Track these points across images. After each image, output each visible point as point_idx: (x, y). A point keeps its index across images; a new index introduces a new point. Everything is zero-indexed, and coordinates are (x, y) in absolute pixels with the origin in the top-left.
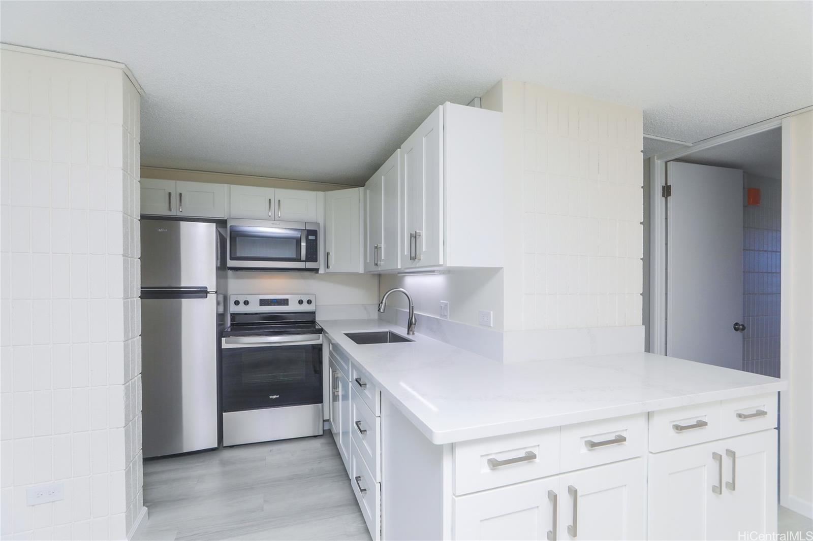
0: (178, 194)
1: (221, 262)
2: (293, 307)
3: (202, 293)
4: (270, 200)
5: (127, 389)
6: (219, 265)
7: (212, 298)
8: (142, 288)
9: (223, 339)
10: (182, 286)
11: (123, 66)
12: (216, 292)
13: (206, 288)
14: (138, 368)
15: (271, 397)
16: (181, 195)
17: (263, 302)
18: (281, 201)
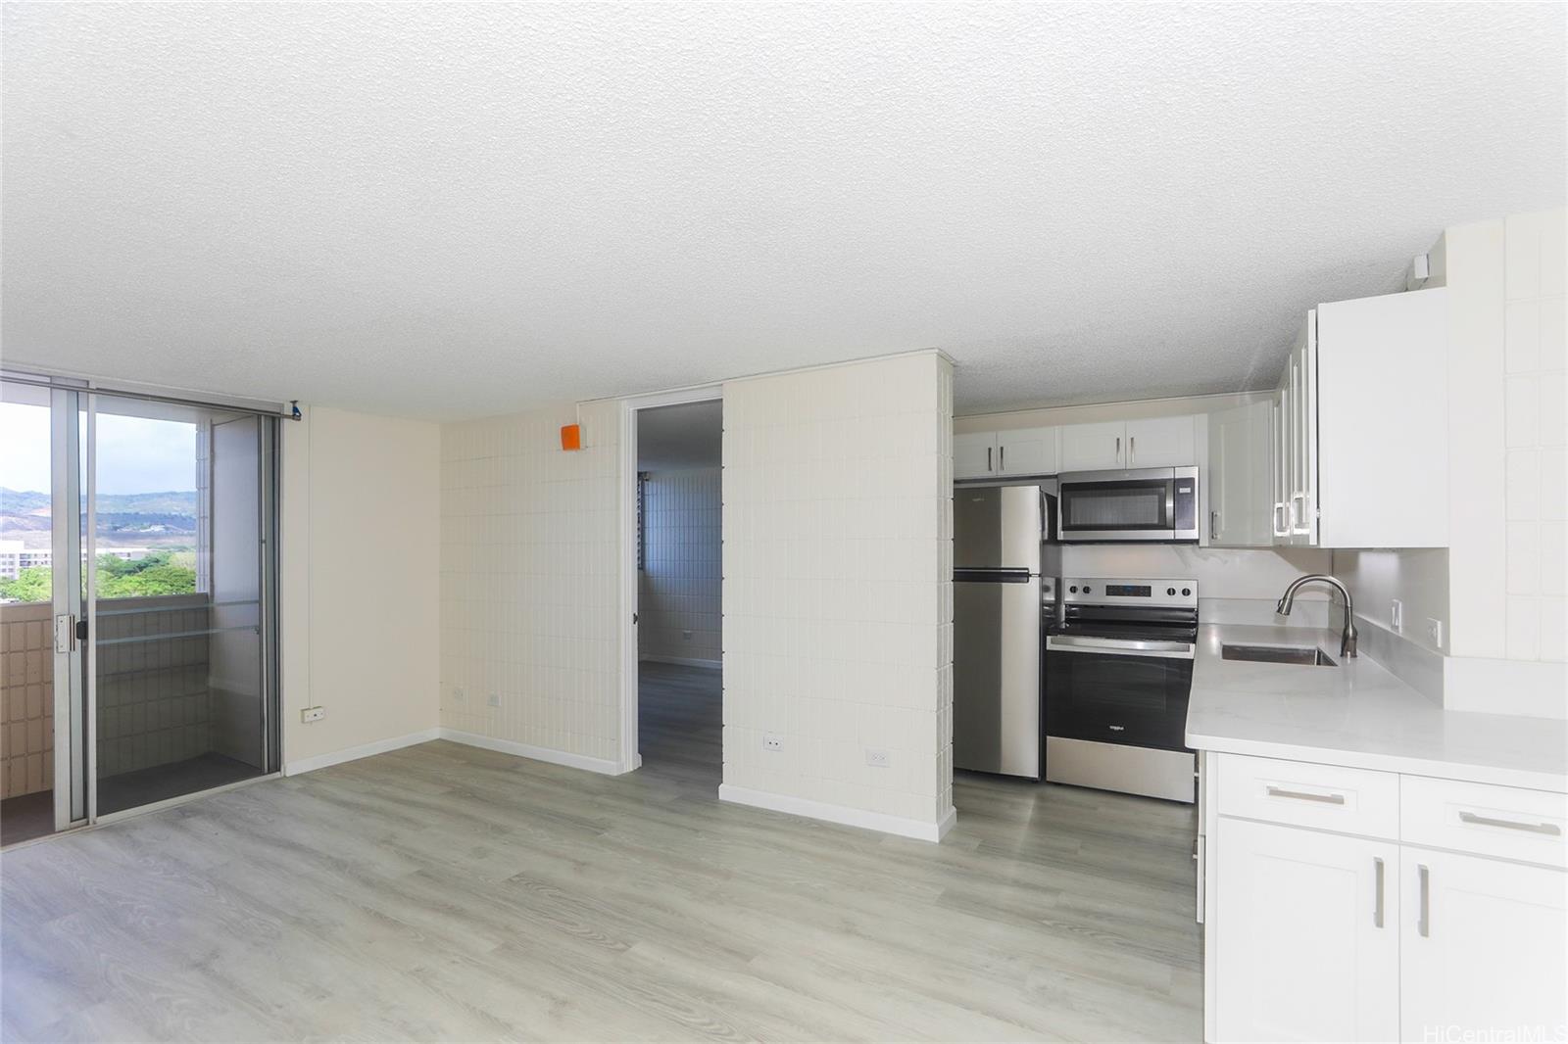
0: (999, 448)
1: (1049, 534)
2: (1158, 599)
3: (1022, 576)
4: (1118, 439)
5: (939, 673)
6: (1046, 538)
7: (1034, 583)
8: (955, 568)
9: (1049, 638)
10: (1003, 566)
11: (937, 351)
12: (1040, 575)
13: (1027, 569)
14: (950, 657)
15: (1111, 727)
16: (1002, 449)
17: (1112, 590)
18: (1135, 440)
